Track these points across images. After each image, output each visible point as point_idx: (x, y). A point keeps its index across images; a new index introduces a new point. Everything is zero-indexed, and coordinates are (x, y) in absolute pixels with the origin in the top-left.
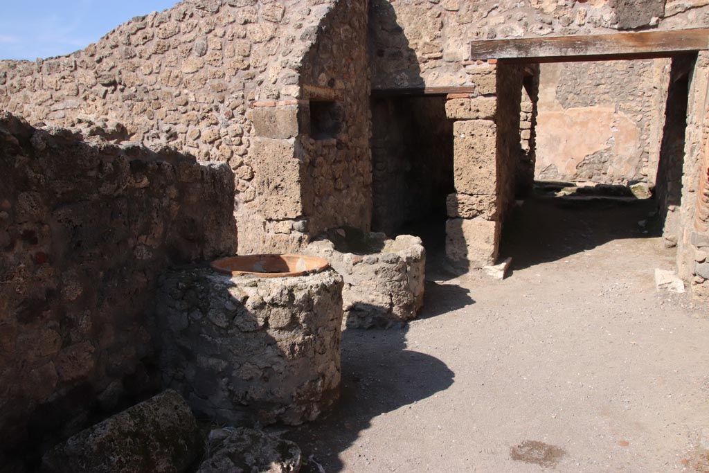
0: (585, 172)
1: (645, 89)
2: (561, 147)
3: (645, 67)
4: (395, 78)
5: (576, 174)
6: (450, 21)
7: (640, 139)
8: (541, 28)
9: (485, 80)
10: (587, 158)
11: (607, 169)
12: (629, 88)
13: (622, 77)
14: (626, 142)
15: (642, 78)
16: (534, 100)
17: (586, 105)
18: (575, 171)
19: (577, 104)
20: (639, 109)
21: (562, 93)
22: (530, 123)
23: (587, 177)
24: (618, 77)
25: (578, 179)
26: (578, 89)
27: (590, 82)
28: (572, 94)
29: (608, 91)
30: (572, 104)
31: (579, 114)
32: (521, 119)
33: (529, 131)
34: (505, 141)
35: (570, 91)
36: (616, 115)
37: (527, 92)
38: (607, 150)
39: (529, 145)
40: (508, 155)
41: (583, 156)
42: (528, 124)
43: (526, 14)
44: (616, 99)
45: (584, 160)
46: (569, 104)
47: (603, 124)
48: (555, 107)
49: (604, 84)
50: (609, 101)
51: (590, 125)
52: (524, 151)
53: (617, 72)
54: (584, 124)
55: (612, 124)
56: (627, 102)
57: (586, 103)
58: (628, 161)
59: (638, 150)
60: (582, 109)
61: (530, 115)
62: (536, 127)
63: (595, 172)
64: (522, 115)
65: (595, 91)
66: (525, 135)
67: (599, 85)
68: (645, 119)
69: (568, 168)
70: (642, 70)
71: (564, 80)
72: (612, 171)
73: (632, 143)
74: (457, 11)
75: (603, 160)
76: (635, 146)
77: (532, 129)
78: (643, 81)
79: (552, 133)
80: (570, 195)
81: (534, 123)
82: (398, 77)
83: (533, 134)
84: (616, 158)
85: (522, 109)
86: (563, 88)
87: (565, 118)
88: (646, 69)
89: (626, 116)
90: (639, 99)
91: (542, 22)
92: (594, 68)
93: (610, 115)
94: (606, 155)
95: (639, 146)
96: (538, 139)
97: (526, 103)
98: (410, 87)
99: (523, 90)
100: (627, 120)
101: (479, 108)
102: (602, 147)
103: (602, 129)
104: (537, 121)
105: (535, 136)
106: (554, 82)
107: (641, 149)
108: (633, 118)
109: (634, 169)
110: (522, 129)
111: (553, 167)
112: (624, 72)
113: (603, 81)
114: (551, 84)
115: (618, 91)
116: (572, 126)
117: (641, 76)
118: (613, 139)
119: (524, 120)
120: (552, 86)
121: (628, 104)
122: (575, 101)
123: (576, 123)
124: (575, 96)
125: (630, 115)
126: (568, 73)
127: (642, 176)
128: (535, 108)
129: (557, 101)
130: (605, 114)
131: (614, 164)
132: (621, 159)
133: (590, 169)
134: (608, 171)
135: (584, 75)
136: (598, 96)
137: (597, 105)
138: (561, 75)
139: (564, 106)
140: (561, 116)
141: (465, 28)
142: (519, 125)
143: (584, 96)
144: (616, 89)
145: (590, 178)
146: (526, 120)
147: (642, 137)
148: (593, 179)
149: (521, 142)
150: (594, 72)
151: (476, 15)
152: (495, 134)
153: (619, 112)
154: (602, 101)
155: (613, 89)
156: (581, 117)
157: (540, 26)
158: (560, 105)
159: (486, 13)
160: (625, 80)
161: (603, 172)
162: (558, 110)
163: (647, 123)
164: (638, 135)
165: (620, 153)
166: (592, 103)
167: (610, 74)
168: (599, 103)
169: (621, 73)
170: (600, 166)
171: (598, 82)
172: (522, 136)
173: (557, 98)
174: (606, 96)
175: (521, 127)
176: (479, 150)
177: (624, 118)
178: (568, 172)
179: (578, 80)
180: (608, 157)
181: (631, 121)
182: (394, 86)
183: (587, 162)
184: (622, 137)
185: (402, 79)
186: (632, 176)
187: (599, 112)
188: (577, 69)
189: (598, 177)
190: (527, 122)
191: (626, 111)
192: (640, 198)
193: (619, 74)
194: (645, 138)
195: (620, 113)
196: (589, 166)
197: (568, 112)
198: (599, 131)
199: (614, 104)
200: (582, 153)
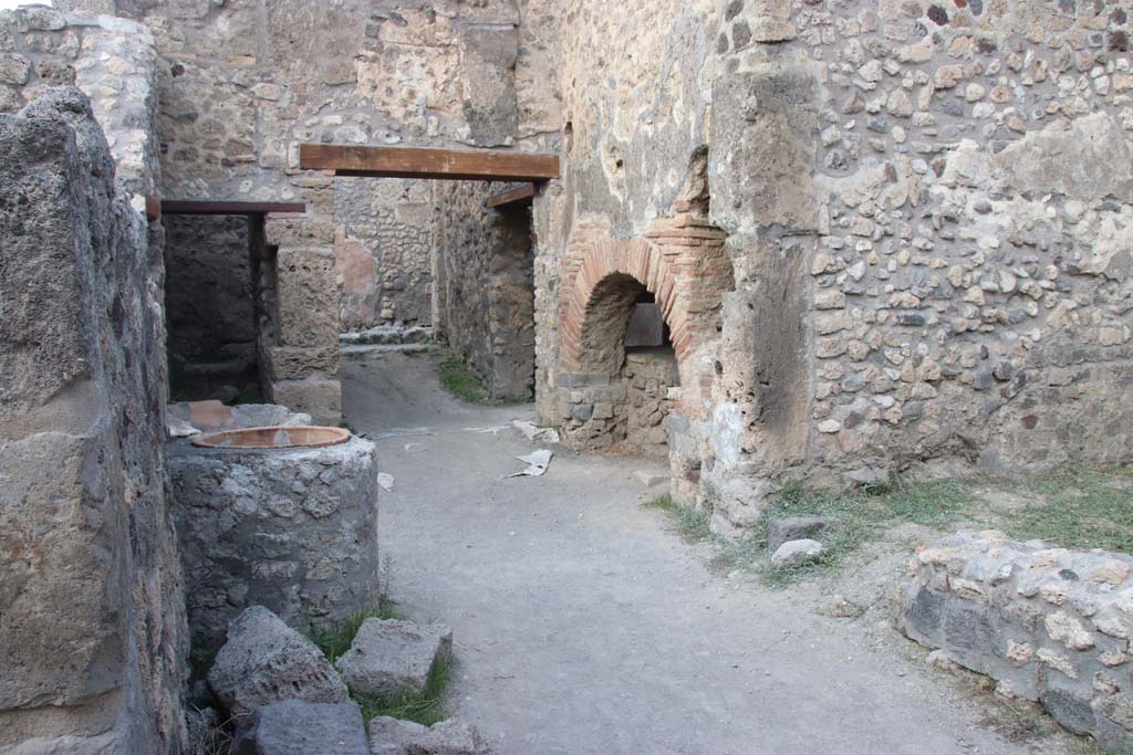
1: (379, 207)
4: (188, 186)
6: (266, 113)
7: (378, 272)
8: (388, 136)
9: (319, 195)
12: (360, 206)
14: (361, 277)
15: (375, 193)
20: (374, 233)
36: (346, 241)
38: (339, 287)
43: (368, 116)
44: (344, 219)
50: (337, 221)
56: (359, 224)
58: (366, 301)
59: (377, 287)
68: (381, 246)
72: (347, 314)
73: (369, 277)
74: (276, 101)
76: (373, 281)
78: (377, 197)
82: (192, 185)
84: (350, 298)
89: (359, 242)
90: (372, 220)
91: (389, 128)
94: (337, 293)
95: (377, 281)
98: (213, 200)
100: (360, 247)
101: (313, 232)
107: (380, 285)
108: (368, 245)
109: (372, 310)
112: (353, 184)
115: (347, 208)
117: (373, 190)
121: (360, 226)
125: (362, 241)
127: (384, 321)
131: (348, 306)
132: (356, 298)
134: (342, 315)
141: (287, 125)
144: (343, 205)
151: (302, 110)
153: (350, 236)
155: (340, 206)
157: (386, 133)
159: (316, 109)
160: (355, 195)
163: (385, 251)
164: (375, 267)
165: (355, 290)
176: (315, 288)
177: (357, 244)
180: (340, 297)
181: (366, 248)
182: (186, 197)
185: (200, 188)
186: (371, 320)
191: (358, 235)
194: (383, 271)
195: (352, 238)
199: (343, 225)
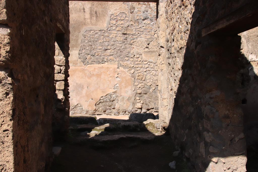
0: (101, 108)
1: (135, 53)
2: (84, 92)
3: (134, 39)
5: (95, 110)
10: (102, 98)
11: (115, 105)
12: (125, 53)
13: (120, 45)
14: (126, 87)
15: (132, 46)
16: (67, 55)
17: (99, 63)
18: (94, 107)
19: (93, 62)
20: (132, 66)
21: (82, 55)
22: (64, 75)
23: (102, 111)
24: (118, 45)
25: (97, 113)
26: (93, 52)
27: (101, 48)
28: (89, 56)
29: (112, 54)
30: (90, 62)
31: (95, 68)
32: (56, 72)
33: (63, 82)
34: (37, 96)
35: (88, 53)
36: (118, 70)
37: (60, 48)
38: (115, 92)
39: (64, 95)
40: (43, 112)
41: (99, 97)
42: (62, 76)
44: (117, 59)
45: (100, 100)
46: (88, 62)
47: (111, 75)
48: (79, 64)
49: (109, 49)
50: (113, 60)
51: (103, 76)
52: (60, 101)
53: (117, 42)
54: (98, 76)
55: (116, 76)
56: (124, 61)
57: (99, 61)
58: (128, 100)
59: (133, 92)
60: (97, 66)
61: (63, 68)
62: (68, 78)
63: (108, 107)
64: (57, 68)
65: (104, 54)
66: (59, 86)
67: (106, 50)
68: (136, 72)
69: (89, 105)
70: (132, 41)
71: (84, 46)
72: (118, 107)
73: (130, 88)
75: (112, 99)
76: (132, 89)
77: (66, 80)
78: (133, 48)
79: (77, 82)
80: (100, 134)
81: (67, 75)
83: (67, 85)
84: (120, 98)
85: (56, 63)
86: (83, 51)
87: (86, 72)
88: (134, 40)
89: (125, 70)
90: (132, 59)
92: (103, 38)
93: (114, 69)
94: (114, 96)
95: (134, 89)
96: (70, 89)
97: (59, 57)
99: (56, 44)
100: (125, 73)
102: (111, 91)
103: (110, 79)
104: (69, 73)
105: (68, 86)
106: (77, 47)
107: (135, 91)
108: (129, 72)
109: (131, 104)
110: (57, 81)
111: (79, 105)
112: (121, 42)
113: (109, 47)
114: (75, 48)
115: (119, 54)
116: (91, 77)
117: (132, 45)
118: (118, 85)
119: (58, 73)
120: (76, 50)
121: (125, 62)
122: (92, 60)
123: (93, 75)
124: (92, 57)
125: (127, 70)
126: (87, 41)
127: (137, 109)
128: (67, 62)
129: (79, 60)
130: (111, 69)
131: (119, 102)
132: (123, 98)
133: (104, 106)
134: (116, 107)
135: (97, 43)
136: (107, 57)
137: (106, 63)
138: (81, 43)
139: (85, 63)
140: (83, 70)
142: (54, 77)
143: (97, 57)
144: (117, 52)
145: (105, 112)
146: (60, 73)
147: (135, 84)
148: (106, 113)
149: (57, 92)
150: (102, 41)
152: (11, 95)
153: (120, 68)
154: (109, 61)
155: (115, 53)
156: (96, 70)
158: (82, 63)
160: (123, 47)
161: (113, 107)
162: (81, 66)
163: (138, 75)
164: (133, 82)
165: (123, 94)
166: (103, 62)
167: (113, 43)
168: (108, 62)
169: (120, 42)
170: (110, 103)
171: (106, 48)
172: (57, 87)
173: (80, 58)
174: (111, 57)
175: (55, 79)
177: (123, 72)
178: (90, 109)
179: (93, 46)
180: (115, 98)
181: (128, 73)
183: (102, 101)
184: (123, 84)
186: (131, 109)
187: (108, 68)
188: (92, 39)
189: (110, 111)
190: (61, 74)
191: (124, 67)
192: (157, 134)
193: (118, 43)
194: (137, 84)
196: (104, 104)
197: (87, 67)
198: (108, 80)
199: (117, 62)
200: (98, 95)
